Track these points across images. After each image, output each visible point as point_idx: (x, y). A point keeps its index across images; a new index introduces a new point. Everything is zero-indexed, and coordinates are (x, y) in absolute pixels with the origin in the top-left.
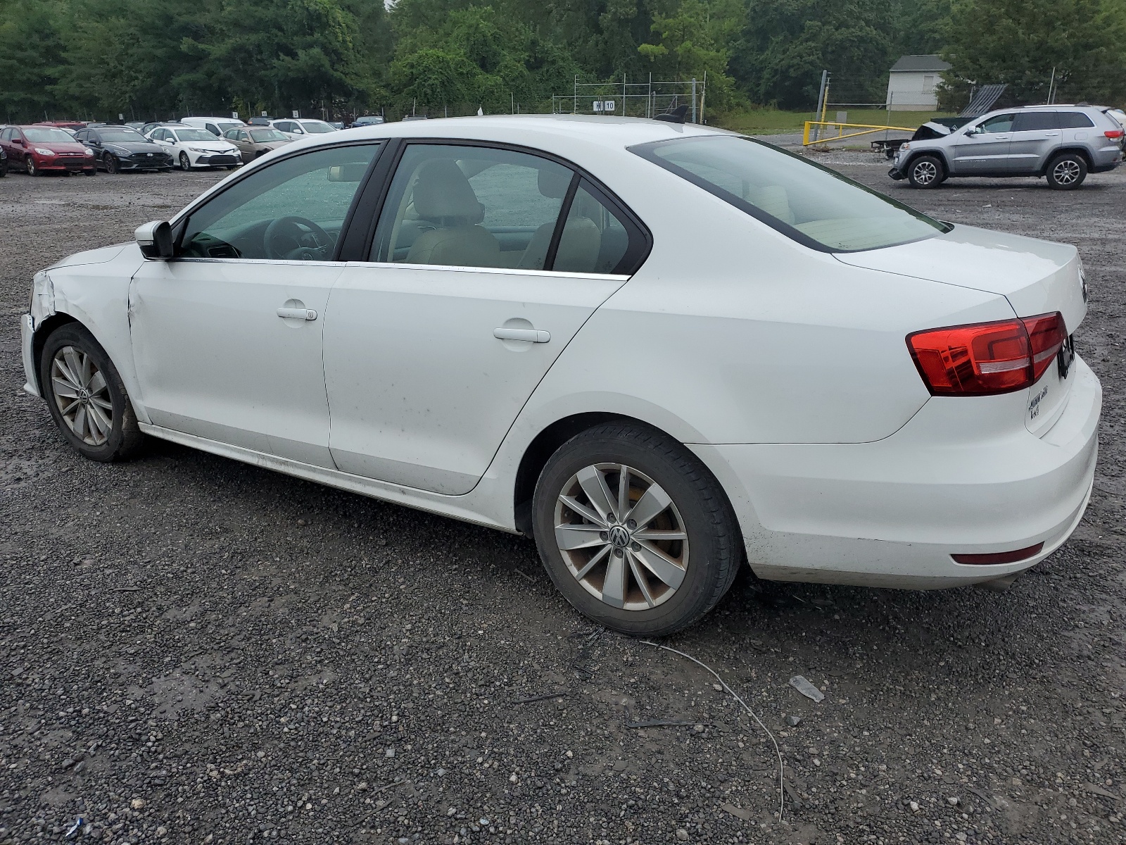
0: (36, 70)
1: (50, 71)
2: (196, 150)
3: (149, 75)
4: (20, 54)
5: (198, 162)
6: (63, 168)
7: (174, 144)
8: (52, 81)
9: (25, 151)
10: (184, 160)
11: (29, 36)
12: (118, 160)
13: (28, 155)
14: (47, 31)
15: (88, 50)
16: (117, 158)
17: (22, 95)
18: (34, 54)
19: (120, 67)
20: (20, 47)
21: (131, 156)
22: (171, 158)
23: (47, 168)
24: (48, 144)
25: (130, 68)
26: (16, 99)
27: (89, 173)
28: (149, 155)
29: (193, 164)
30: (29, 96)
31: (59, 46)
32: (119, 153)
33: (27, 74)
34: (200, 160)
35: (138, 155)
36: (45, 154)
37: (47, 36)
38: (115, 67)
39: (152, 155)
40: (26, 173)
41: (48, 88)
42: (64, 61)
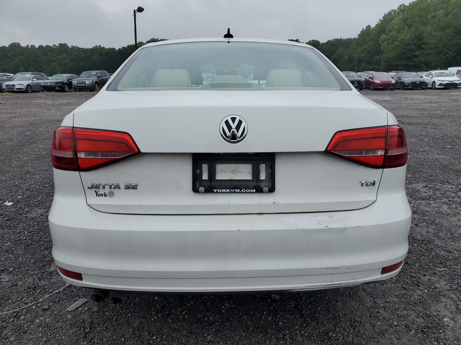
0: (412, 53)
1: (417, 53)
2: (440, 81)
3: (455, 51)
4: (408, 47)
5: (439, 85)
6: (382, 87)
7: (432, 78)
8: (417, 57)
9: (372, 81)
10: (433, 85)
11: (414, 40)
12: (405, 85)
13: (372, 82)
14: (421, 38)
15: (433, 44)
16: (404, 84)
17: (405, 62)
18: (413, 47)
19: (443, 49)
20: (409, 45)
21: (410, 83)
22: (427, 84)
23: (377, 87)
24: (380, 79)
25: (447, 49)
26: (402, 64)
27: (392, 89)
28: (417, 83)
29: (437, 87)
30: (407, 63)
31: (423, 44)
32: (406, 82)
33: (409, 55)
34: (440, 85)
35: (413, 83)
36: (377, 82)
37: (421, 40)
38: (441, 49)
39: (418, 83)
40: (370, 89)
41: (414, 59)
42: (423, 49)
